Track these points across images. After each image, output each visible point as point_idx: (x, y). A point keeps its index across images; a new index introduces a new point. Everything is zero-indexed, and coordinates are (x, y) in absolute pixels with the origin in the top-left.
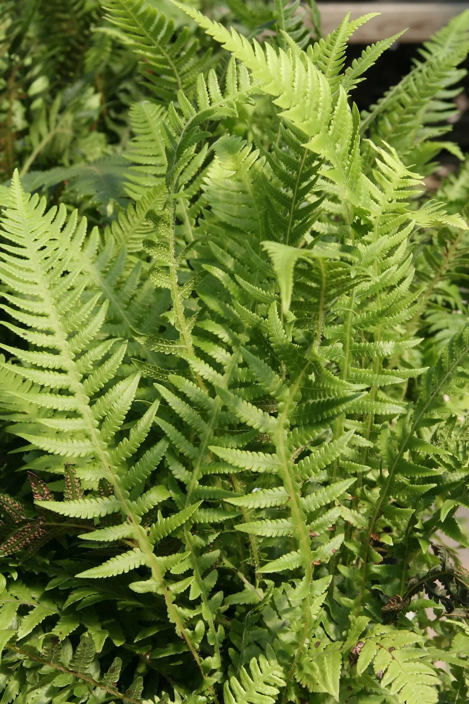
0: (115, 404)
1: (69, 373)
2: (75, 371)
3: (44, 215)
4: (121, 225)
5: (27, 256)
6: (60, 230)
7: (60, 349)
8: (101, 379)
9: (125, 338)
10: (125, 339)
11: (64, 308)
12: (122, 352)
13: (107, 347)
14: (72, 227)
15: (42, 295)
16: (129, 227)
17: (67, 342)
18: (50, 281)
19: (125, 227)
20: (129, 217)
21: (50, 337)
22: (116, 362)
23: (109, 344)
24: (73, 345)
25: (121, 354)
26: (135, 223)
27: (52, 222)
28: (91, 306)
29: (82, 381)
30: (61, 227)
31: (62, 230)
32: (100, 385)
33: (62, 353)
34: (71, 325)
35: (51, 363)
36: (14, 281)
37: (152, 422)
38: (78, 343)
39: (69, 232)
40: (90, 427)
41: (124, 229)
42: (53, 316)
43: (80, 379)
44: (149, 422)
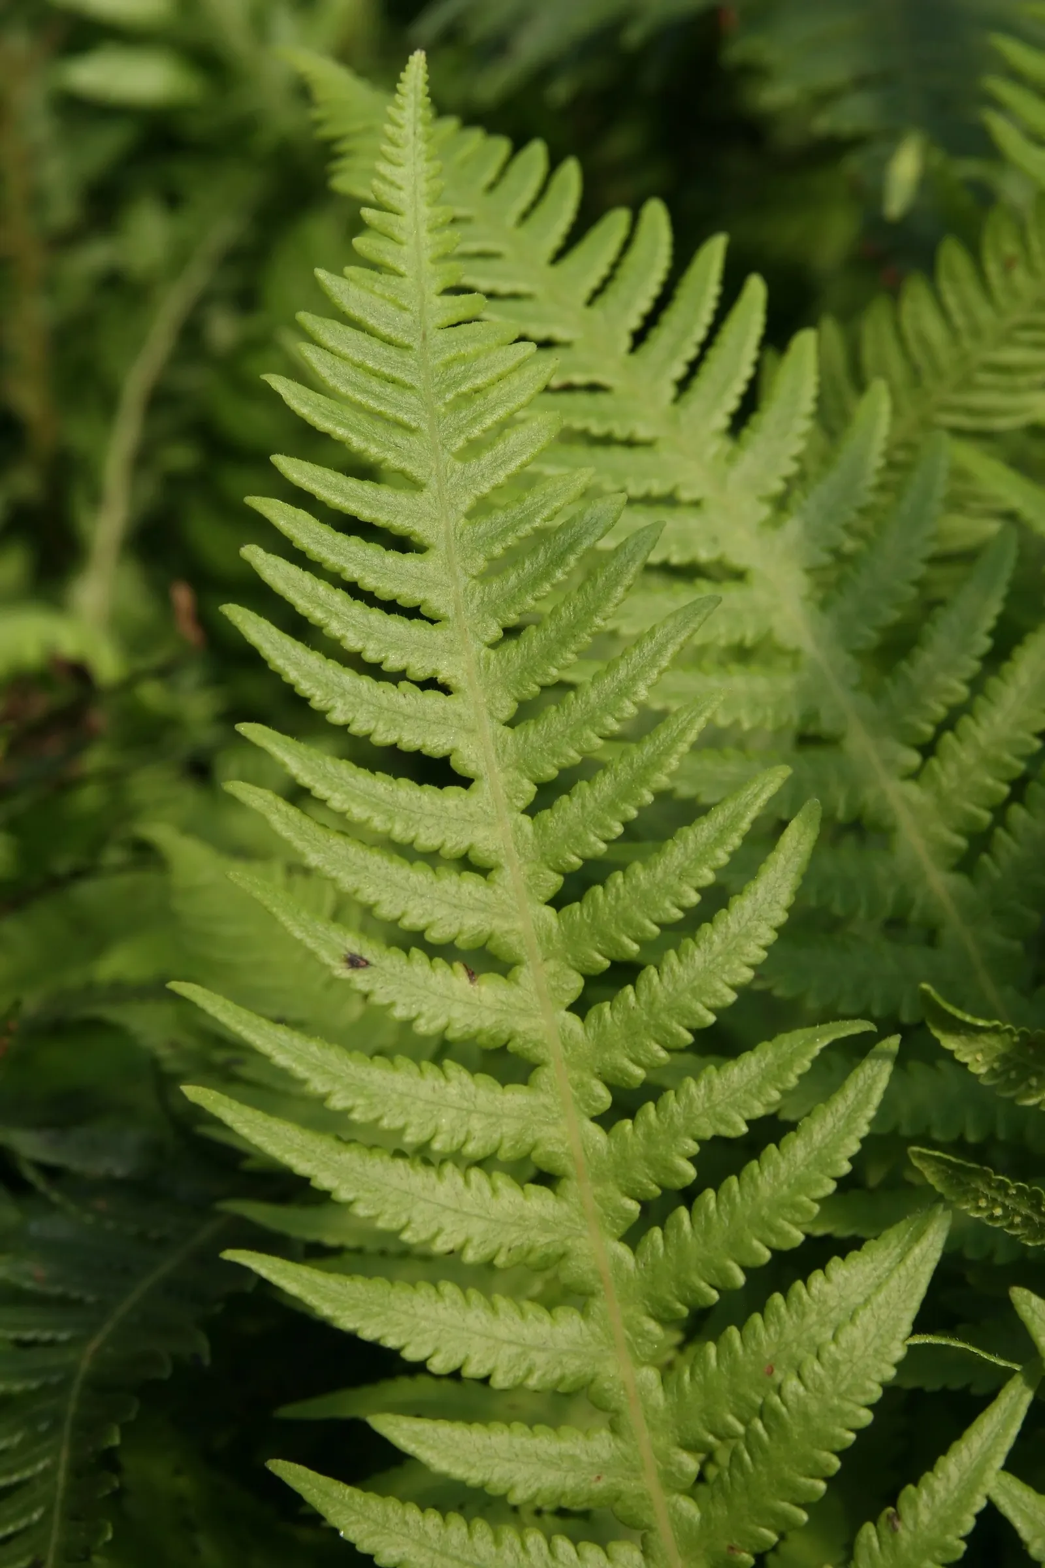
0: (793, 1385)
1: (570, 1187)
2: (599, 1178)
3: (560, 255)
4: (951, 300)
5: (420, 529)
6: (626, 342)
7: (540, 1053)
8: (735, 1246)
9: (888, 1026)
10: (882, 1035)
11: (578, 840)
12: (860, 1106)
13: (785, 1065)
14: (686, 333)
15: (466, 759)
16: (984, 314)
17: (573, 1021)
18: (519, 683)
19: (967, 310)
20: (992, 268)
21: (489, 989)
22: (822, 1161)
23: (797, 1053)
24: (602, 1042)
25: (850, 1118)
26: (1014, 294)
27: (597, 293)
28: (719, 841)
29: (633, 1237)
30: (635, 323)
31: (639, 338)
32: (723, 1272)
33: (542, 1077)
34: (604, 936)
35: (477, 1124)
36: (332, 670)
37: (980, 1504)
38: (632, 1033)
39: (673, 354)
40: (650, 1483)
41: (959, 320)
42: (511, 876)
43: (623, 1226)
44: (960, 1505)
